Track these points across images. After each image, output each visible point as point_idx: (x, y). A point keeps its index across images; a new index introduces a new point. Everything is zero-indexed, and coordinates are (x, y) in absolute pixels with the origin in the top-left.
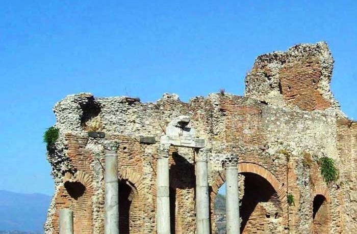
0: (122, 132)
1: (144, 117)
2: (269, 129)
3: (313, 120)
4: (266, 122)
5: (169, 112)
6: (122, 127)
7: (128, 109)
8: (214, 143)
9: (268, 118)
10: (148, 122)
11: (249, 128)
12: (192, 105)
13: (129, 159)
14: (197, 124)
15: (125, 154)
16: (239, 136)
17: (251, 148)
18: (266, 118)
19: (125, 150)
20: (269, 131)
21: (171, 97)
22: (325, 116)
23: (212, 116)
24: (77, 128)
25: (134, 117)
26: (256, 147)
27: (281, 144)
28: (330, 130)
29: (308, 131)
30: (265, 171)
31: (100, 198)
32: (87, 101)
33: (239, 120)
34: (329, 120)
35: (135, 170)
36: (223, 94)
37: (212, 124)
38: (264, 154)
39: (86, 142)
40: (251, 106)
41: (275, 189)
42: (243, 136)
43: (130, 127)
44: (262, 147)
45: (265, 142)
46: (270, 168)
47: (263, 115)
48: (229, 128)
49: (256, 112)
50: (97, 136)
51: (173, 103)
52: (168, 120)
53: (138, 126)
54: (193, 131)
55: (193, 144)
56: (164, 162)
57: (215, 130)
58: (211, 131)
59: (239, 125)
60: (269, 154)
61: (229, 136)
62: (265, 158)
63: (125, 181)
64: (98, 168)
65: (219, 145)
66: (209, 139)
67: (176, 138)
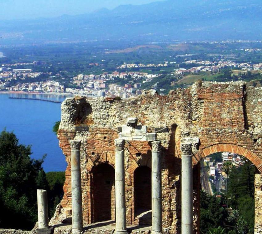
0: (105, 125)
1: (122, 112)
2: (255, 110)
4: (252, 103)
5: (146, 105)
6: (105, 121)
7: (111, 106)
8: (192, 127)
9: (254, 101)
10: (125, 116)
11: (228, 113)
12: (170, 97)
13: (109, 146)
14: (174, 113)
15: (106, 142)
16: (216, 120)
17: (229, 131)
18: (252, 101)
19: (106, 139)
20: (256, 112)
21: (148, 93)
23: (190, 104)
24: (68, 124)
25: (115, 112)
26: (236, 129)
30: (245, 150)
31: (85, 176)
32: (79, 102)
33: (217, 106)
35: (114, 154)
36: (200, 85)
37: (191, 112)
38: (244, 134)
39: (74, 134)
40: (231, 93)
41: (258, 166)
42: (220, 120)
43: (111, 120)
44: (243, 128)
45: (250, 123)
46: (251, 147)
47: (249, 98)
48: (206, 114)
49: (236, 97)
50: (82, 129)
51: (150, 97)
52: (145, 112)
53: (117, 119)
54: (144, 128)
55: (144, 139)
56: (118, 154)
57: (194, 116)
58: (189, 117)
59: (218, 110)
60: (252, 134)
61: (205, 121)
62: (244, 138)
63: (107, 162)
64: (82, 154)
65: (197, 128)
66: (187, 125)
67: (128, 135)
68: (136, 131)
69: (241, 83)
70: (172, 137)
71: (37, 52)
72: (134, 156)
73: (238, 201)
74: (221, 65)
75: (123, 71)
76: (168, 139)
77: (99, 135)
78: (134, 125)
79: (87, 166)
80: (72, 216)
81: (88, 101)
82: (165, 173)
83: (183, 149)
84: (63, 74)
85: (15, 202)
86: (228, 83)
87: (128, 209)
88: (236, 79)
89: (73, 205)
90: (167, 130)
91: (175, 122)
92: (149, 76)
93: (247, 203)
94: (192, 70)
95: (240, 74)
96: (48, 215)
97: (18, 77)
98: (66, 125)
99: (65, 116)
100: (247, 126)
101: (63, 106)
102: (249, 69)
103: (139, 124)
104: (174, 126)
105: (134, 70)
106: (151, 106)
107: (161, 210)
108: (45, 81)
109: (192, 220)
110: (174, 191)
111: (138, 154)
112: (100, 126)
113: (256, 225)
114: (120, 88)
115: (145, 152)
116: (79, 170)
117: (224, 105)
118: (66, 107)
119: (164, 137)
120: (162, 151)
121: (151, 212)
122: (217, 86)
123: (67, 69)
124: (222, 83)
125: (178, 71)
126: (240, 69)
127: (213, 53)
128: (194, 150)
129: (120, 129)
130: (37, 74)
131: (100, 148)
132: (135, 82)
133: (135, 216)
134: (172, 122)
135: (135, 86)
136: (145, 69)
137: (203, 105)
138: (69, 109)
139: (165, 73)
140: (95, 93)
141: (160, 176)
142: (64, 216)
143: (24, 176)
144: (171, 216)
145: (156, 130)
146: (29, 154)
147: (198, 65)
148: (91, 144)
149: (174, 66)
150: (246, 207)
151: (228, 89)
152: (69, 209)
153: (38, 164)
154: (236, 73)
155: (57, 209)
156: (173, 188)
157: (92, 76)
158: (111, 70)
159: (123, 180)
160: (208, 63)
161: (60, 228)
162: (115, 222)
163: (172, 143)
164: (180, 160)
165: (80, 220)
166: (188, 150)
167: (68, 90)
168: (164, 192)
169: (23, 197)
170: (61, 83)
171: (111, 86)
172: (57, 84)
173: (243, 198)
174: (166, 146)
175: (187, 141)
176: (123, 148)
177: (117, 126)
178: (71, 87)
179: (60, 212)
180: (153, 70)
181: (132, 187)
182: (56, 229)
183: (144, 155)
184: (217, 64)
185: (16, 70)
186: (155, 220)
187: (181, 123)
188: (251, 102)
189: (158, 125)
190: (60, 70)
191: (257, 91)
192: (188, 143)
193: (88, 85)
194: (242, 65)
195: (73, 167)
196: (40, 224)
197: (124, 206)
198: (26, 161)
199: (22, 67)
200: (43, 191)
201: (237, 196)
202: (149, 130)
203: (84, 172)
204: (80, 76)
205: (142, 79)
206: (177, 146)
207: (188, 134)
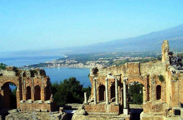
2: (142, 70)
3: (157, 66)
5: (113, 69)
7: (104, 69)
8: (126, 75)
10: (108, 72)
11: (135, 71)
13: (104, 80)
14: (121, 71)
17: (136, 75)
22: (162, 64)
23: (125, 69)
27: (146, 73)
28: (163, 68)
29: (155, 69)
31: (97, 89)
34: (163, 65)
35: (105, 83)
36: (128, 63)
37: (125, 71)
38: (140, 76)
39: (94, 77)
40: (136, 65)
41: (143, 85)
42: (133, 72)
43: (104, 73)
44: (139, 75)
45: (141, 73)
46: (141, 80)
47: (141, 66)
48: (129, 71)
49: (137, 66)
50: (96, 76)
51: (114, 67)
52: (113, 71)
53: (105, 73)
54: (113, 75)
55: (113, 78)
56: (106, 82)
57: (126, 72)
58: (125, 72)
59: (132, 70)
60: (142, 76)
61: (129, 73)
62: (140, 77)
63: (103, 85)
64: (96, 82)
65: (127, 75)
66: (124, 74)
67: (109, 77)
68: (111, 76)
69: (138, 63)
70: (120, 77)
71: (76, 56)
72: (110, 83)
73: (133, 95)
74: (126, 58)
75: (100, 60)
76: (119, 78)
77: (101, 78)
78: (110, 74)
79: (98, 86)
80: (94, 100)
81: (97, 68)
82: (119, 87)
83: (124, 81)
84: (83, 61)
85: (76, 96)
86: (135, 62)
87: (109, 97)
88: (130, 62)
89: (94, 97)
90: (119, 76)
91: (121, 73)
92: (107, 61)
93: (135, 95)
94: (118, 60)
95: (131, 60)
96: (87, 99)
97: (71, 62)
98: (92, 75)
99: (91, 72)
100: (140, 74)
101: (91, 70)
102: (134, 59)
103: (112, 74)
104: (121, 75)
105: (103, 60)
106: (115, 69)
107: (118, 97)
108: (79, 63)
109: (126, 100)
110: (121, 92)
111: (111, 82)
112: (101, 75)
113: (143, 100)
114: (99, 65)
115: (113, 82)
116: (96, 87)
117: (134, 69)
118: (92, 70)
119: (118, 77)
120: (118, 81)
121: (115, 98)
122: (132, 63)
123: (85, 60)
124: (133, 63)
125: (115, 60)
126: (131, 59)
127: (124, 55)
128: (126, 81)
129: (107, 76)
130: (76, 62)
131: (101, 81)
132: (103, 63)
133: (111, 99)
134: (120, 74)
135: (103, 64)
136: (105, 60)
137: (128, 69)
138: (92, 71)
139: (111, 60)
140: (92, 66)
141: (117, 88)
142: (92, 100)
143: (78, 89)
144: (121, 99)
145: (116, 76)
146: (79, 83)
147: (120, 58)
148: (99, 80)
149: (113, 59)
150: (135, 96)
151: (135, 64)
152: (93, 98)
153: (82, 86)
154: (130, 60)
155: (89, 98)
156: (121, 91)
157: (91, 62)
158: (97, 60)
159: (108, 89)
160: (123, 57)
161: (91, 103)
162: (106, 101)
163: (120, 79)
164: (123, 84)
165: (96, 100)
166: (125, 81)
167: (85, 66)
168: (119, 92)
169: (78, 95)
170: (83, 64)
171: (97, 64)
172: (82, 64)
173: (134, 94)
174: (119, 80)
175: (124, 79)
176: (107, 81)
177: (105, 75)
178: (86, 65)
179: (90, 99)
180: (108, 60)
181: (110, 91)
182: (90, 103)
183: (113, 83)
184: (125, 58)
185: (71, 61)
186: (116, 100)
187: (123, 74)
188: (141, 67)
189: (117, 74)
190: (83, 60)
191: (143, 65)
192: (125, 79)
193: (91, 64)
194: (132, 58)
195: (94, 86)
196: (85, 102)
197: (108, 96)
198: (79, 85)
199: (72, 60)
200: (86, 93)
201: (133, 93)
202: (114, 76)
203: (97, 87)
204: (88, 62)
205: (105, 62)
206: (122, 80)
207: (125, 77)
